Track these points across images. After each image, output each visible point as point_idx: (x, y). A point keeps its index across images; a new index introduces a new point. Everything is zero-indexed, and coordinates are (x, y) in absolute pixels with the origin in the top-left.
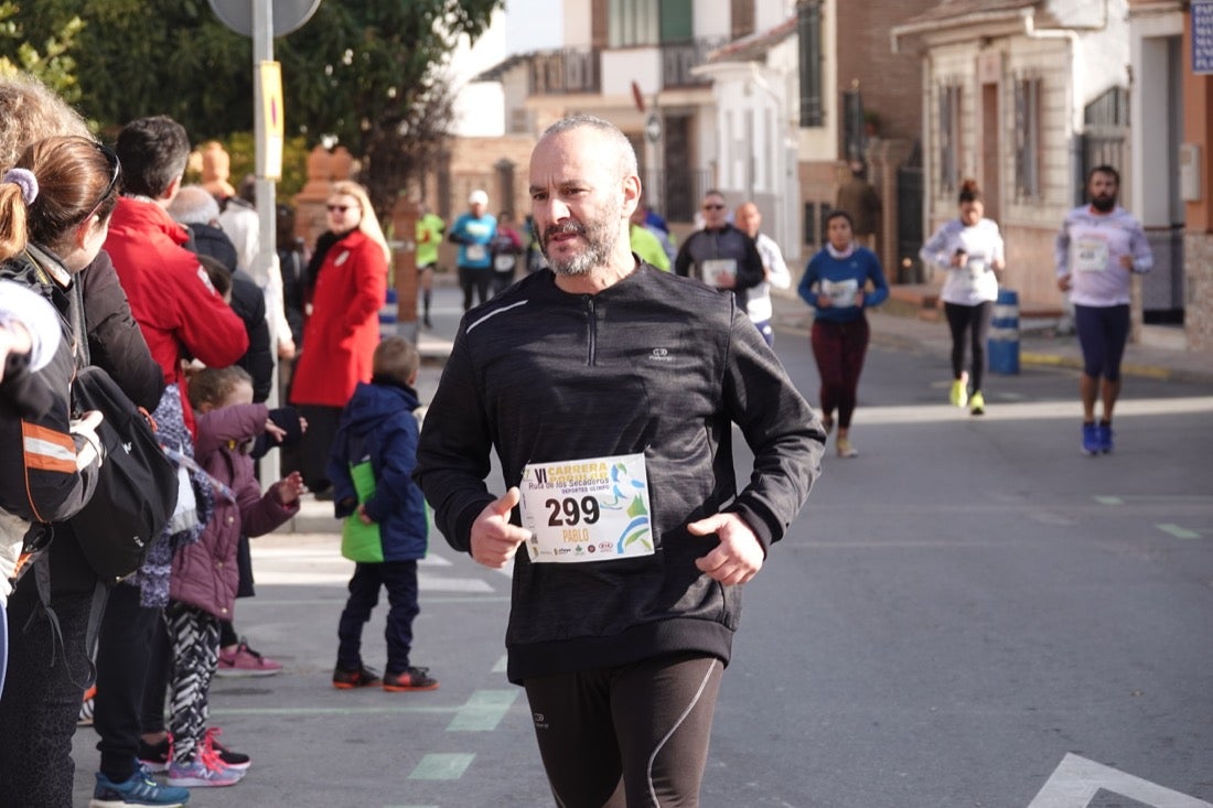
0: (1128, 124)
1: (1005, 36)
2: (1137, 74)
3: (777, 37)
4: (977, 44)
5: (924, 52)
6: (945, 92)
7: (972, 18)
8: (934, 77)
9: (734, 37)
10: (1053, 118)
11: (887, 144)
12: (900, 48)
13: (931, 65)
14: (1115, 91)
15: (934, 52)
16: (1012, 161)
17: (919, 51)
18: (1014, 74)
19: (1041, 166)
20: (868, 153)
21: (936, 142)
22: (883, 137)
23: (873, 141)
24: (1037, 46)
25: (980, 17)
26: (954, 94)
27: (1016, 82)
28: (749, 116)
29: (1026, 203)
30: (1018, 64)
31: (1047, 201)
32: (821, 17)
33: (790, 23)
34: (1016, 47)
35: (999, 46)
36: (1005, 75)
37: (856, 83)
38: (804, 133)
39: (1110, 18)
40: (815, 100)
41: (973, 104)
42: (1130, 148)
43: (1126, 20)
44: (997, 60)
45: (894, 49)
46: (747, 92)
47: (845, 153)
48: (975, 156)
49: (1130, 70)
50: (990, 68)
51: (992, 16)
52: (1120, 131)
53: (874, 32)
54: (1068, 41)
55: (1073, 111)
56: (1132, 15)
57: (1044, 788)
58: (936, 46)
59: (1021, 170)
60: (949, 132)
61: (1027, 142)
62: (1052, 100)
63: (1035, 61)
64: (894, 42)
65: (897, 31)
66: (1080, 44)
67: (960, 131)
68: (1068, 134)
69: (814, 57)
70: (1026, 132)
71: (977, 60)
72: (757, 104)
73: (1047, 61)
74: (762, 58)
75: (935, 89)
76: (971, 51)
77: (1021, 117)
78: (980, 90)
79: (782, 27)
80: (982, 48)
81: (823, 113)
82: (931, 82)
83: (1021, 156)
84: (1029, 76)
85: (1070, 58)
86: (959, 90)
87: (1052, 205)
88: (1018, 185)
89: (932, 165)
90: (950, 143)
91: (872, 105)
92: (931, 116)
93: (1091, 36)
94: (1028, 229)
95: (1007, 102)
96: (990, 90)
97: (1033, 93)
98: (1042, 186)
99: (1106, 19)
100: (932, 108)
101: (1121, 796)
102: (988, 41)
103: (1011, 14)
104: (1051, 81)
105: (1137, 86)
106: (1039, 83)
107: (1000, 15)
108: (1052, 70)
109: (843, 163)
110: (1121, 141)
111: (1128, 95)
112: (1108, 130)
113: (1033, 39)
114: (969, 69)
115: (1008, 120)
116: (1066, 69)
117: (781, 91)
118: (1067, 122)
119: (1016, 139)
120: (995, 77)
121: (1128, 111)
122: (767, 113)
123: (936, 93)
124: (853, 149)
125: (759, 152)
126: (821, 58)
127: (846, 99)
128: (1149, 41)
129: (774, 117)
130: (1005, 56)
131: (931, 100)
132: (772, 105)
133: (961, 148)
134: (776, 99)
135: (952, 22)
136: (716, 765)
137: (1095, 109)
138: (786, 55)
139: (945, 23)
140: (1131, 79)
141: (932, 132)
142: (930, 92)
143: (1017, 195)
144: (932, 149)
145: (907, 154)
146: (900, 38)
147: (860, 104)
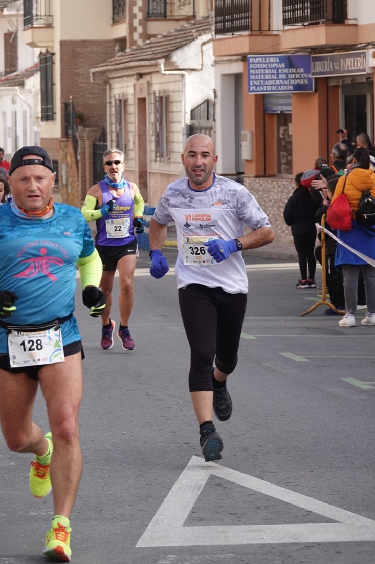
0: (214, 120)
1: (149, 73)
2: (219, 94)
3: (29, 73)
4: (135, 77)
5: (107, 82)
6: (118, 102)
7: (132, 64)
8: (113, 95)
9: (6, 73)
10: (175, 117)
11: (87, 129)
12: (94, 80)
13: (110, 89)
14: (207, 102)
15: (111, 81)
16: (153, 139)
17: (105, 81)
18: (154, 94)
19: (168, 141)
20: (77, 134)
21: (114, 129)
22: (85, 126)
23: (80, 128)
24: (166, 79)
25: (137, 63)
26: (123, 104)
27: (155, 97)
28: (15, 114)
29: (160, 161)
30: (156, 88)
31: (171, 160)
32: (53, 63)
33: (36, 65)
34: (155, 79)
35: (146, 79)
36: (149, 94)
37: (71, 97)
38: (43, 123)
39: (204, 64)
40: (49, 106)
41: (133, 109)
42: (215, 132)
43: (212, 66)
44: (146, 85)
45: (91, 80)
46: (14, 102)
47: (65, 134)
48: (134, 136)
49: (215, 92)
50: (141, 90)
51: (143, 63)
52: (210, 123)
53: (80, 71)
54: (183, 76)
55: (185, 113)
56: (216, 62)
57: (181, 476)
58: (113, 78)
59: (158, 144)
60: (120, 124)
61: (161, 129)
62: (175, 107)
63: (165, 87)
64: (91, 75)
65: (93, 70)
66: (189, 78)
67: (126, 123)
68: (183, 125)
69: (49, 83)
70: (161, 124)
71: (134, 85)
72: (19, 108)
73: (171, 87)
74: (22, 84)
75: (113, 101)
76: (132, 81)
77: (157, 116)
78: (136, 101)
79: (31, 68)
80: (138, 80)
81: (54, 113)
82: (110, 98)
83: (158, 136)
84: (162, 95)
85: (184, 85)
86: (126, 101)
87: (175, 162)
88: (156, 153)
89: (112, 141)
90: (121, 129)
91: (80, 109)
92: (111, 115)
93: (194, 73)
94: (162, 175)
95: (150, 108)
96: (142, 101)
97: (164, 103)
98: (169, 152)
99: (202, 65)
100: (111, 111)
101: (223, 479)
102: (141, 76)
103: (153, 62)
104: (174, 96)
105: (219, 100)
106: (167, 98)
107: (147, 63)
108: (174, 92)
109: (65, 139)
110: (211, 128)
111: (214, 104)
112: (204, 123)
113: (164, 75)
114: (130, 90)
115: (151, 117)
116: (181, 91)
117: (31, 101)
118: (182, 119)
119: (156, 128)
120: (144, 95)
121: (214, 113)
122: (24, 112)
123: (113, 104)
124: (70, 132)
125: (20, 134)
126: (53, 84)
127: (66, 106)
128: (225, 76)
129: (28, 115)
130: (149, 84)
131: (111, 106)
132: (27, 109)
133: (127, 132)
134: (29, 105)
135: (122, 66)
136: (10, 464)
137: (197, 111)
138: (34, 83)
139: (117, 67)
140: (216, 97)
141: (111, 124)
142: (110, 103)
143: (156, 156)
144: (111, 132)
145: (98, 135)
146: (94, 74)
147: (73, 108)
